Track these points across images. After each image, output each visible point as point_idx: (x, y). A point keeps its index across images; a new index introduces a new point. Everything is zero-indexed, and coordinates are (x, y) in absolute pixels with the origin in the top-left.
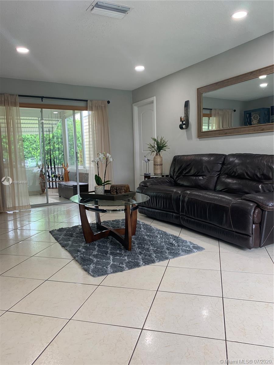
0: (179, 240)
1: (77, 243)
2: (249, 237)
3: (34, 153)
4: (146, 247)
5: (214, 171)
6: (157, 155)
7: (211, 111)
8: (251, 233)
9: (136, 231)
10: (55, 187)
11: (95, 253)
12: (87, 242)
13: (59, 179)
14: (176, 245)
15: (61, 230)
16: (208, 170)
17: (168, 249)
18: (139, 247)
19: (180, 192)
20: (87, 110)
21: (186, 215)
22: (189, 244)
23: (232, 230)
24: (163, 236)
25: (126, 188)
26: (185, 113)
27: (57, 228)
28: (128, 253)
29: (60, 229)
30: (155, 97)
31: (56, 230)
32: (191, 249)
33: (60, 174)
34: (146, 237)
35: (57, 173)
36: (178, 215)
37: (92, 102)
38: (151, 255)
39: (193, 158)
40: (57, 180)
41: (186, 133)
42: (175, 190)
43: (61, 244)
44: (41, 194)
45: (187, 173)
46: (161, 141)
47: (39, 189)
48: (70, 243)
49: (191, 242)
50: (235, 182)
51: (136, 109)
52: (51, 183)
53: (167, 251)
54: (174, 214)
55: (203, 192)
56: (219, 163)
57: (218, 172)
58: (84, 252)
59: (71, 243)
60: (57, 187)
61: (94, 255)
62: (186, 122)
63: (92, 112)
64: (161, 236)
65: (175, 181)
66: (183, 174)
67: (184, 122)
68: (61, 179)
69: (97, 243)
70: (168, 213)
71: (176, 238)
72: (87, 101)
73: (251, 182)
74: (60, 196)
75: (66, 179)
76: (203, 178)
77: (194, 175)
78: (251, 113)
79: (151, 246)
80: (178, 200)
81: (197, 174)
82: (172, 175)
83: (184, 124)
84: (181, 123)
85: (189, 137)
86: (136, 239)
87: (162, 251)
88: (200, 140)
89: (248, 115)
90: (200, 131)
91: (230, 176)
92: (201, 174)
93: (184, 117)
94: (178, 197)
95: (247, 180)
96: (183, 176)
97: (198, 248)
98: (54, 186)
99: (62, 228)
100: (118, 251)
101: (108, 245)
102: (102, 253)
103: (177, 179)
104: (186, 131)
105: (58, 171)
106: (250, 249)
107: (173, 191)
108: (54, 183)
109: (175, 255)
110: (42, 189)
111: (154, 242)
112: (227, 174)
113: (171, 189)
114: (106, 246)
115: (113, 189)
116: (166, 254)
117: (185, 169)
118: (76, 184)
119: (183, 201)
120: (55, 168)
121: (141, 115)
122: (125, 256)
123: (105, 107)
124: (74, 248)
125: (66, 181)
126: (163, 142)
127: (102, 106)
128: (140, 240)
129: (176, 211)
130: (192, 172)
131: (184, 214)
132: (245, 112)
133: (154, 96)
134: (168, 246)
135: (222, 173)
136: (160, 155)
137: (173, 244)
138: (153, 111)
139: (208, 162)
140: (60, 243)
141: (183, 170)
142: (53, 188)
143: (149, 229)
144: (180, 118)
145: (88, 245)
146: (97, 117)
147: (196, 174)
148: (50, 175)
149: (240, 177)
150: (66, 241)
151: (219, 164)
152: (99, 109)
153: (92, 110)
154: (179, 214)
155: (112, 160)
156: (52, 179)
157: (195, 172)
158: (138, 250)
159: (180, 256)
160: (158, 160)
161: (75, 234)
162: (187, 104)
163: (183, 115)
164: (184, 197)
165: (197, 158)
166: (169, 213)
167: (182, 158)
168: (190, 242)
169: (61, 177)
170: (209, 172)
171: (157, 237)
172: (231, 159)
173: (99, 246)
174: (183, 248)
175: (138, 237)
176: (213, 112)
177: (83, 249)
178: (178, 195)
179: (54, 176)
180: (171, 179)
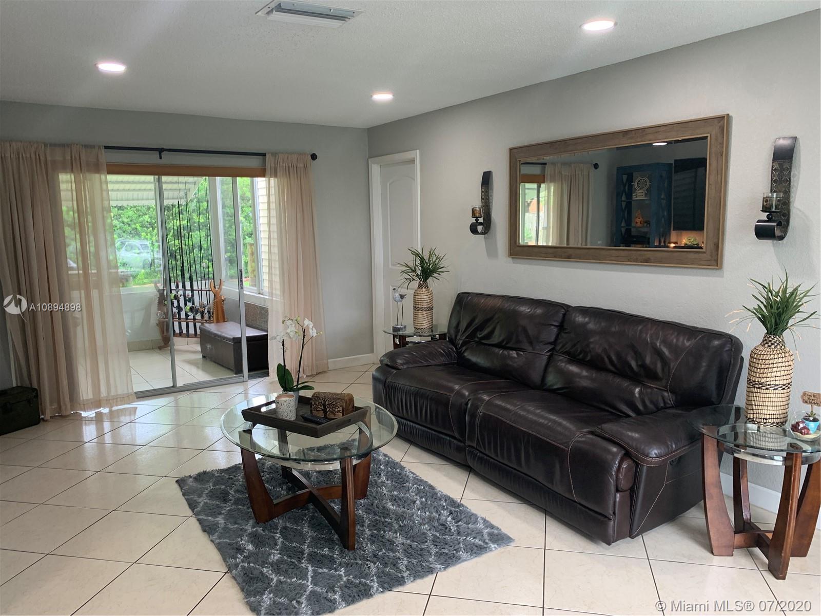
0: (461, 512)
1: (235, 523)
2: (606, 519)
3: (147, 235)
4: (387, 537)
5: (541, 342)
6: (420, 286)
7: (545, 168)
8: (611, 512)
9: (370, 483)
10: (193, 333)
11: (275, 557)
12: (259, 521)
13: (203, 317)
14: (453, 529)
15: (202, 477)
16: (528, 336)
17: (435, 541)
18: (373, 539)
19: (467, 394)
20: (264, 176)
21: (478, 448)
22: (480, 526)
23: (572, 498)
24: (426, 500)
25: (346, 403)
26: (482, 199)
27: (194, 473)
28: (349, 556)
29: (199, 475)
30: (418, 151)
31: (190, 476)
32: (484, 542)
33: (205, 303)
34: (390, 505)
35: (197, 304)
36: (462, 444)
37: (277, 158)
38: (397, 562)
39: (498, 303)
40: (198, 317)
41: (485, 242)
42: (457, 387)
43: (200, 524)
44: (160, 348)
45: (483, 338)
46: (429, 258)
47: (156, 335)
48: (220, 520)
49: (487, 519)
50: (585, 373)
51: (376, 171)
52: (184, 325)
53: (434, 550)
54: (455, 442)
55: (515, 402)
56: (553, 325)
57: (550, 343)
58: (251, 554)
59: (223, 522)
60: (198, 332)
61: (272, 564)
62: (484, 220)
63: (276, 180)
64: (424, 499)
65: (460, 354)
66: (477, 339)
67: (481, 220)
68: (206, 316)
69: (280, 522)
70: (441, 435)
71: (456, 509)
72: (264, 155)
73: (618, 380)
74: (204, 357)
75: (217, 315)
76: (518, 354)
77: (499, 346)
78: (632, 173)
79: (398, 534)
80: (462, 411)
81: (507, 343)
82: (454, 337)
83: (481, 224)
84: (474, 220)
85: (491, 252)
86: (368, 510)
87: (422, 550)
88: (514, 263)
89: (625, 177)
90: (515, 242)
91: (574, 359)
92: (514, 346)
93: (480, 208)
94: (461, 404)
95: (610, 374)
96: (476, 342)
97: (500, 539)
98: (192, 331)
99: (205, 473)
100: (326, 551)
101: (305, 530)
102: (290, 557)
103: (464, 348)
104: (485, 238)
105: (201, 297)
106: (609, 544)
107: (451, 390)
108: (191, 325)
109: (450, 561)
110: (162, 337)
111: (405, 522)
112: (567, 353)
113: (450, 385)
114: (301, 534)
115: (317, 403)
116: (430, 559)
117: (481, 328)
118: (240, 336)
119: (473, 416)
120: (192, 290)
121: (388, 184)
122: (341, 565)
123: (306, 168)
124: (229, 538)
125: (218, 321)
126: (434, 258)
127: (298, 166)
128: (375, 514)
129: (457, 435)
130: (496, 339)
131: (475, 445)
132: (618, 169)
133: (417, 149)
134: (435, 533)
135: (558, 348)
136: (427, 287)
137: (446, 528)
138: (414, 180)
139: (531, 317)
140: (198, 520)
141: (476, 330)
142: (188, 335)
143: (399, 476)
144: (472, 209)
145: (260, 530)
146: (288, 190)
147: (503, 344)
148: (182, 304)
149: (594, 364)
150: (211, 516)
151: (552, 327)
152: (291, 173)
153: (276, 176)
154: (464, 443)
155: (315, 335)
156: (187, 315)
157: (501, 338)
158: (370, 548)
159: (459, 563)
160: (424, 298)
161: (232, 492)
162: (487, 179)
163: (478, 204)
164: (476, 408)
165: (507, 305)
166: (444, 436)
167: (476, 300)
168: (485, 521)
169: (206, 311)
170: (531, 343)
171: (414, 502)
172: (580, 319)
173: (285, 532)
174: (468, 539)
175: (372, 505)
176: (549, 170)
177: (248, 542)
178: (463, 400)
179: (191, 309)
180: (451, 346)
